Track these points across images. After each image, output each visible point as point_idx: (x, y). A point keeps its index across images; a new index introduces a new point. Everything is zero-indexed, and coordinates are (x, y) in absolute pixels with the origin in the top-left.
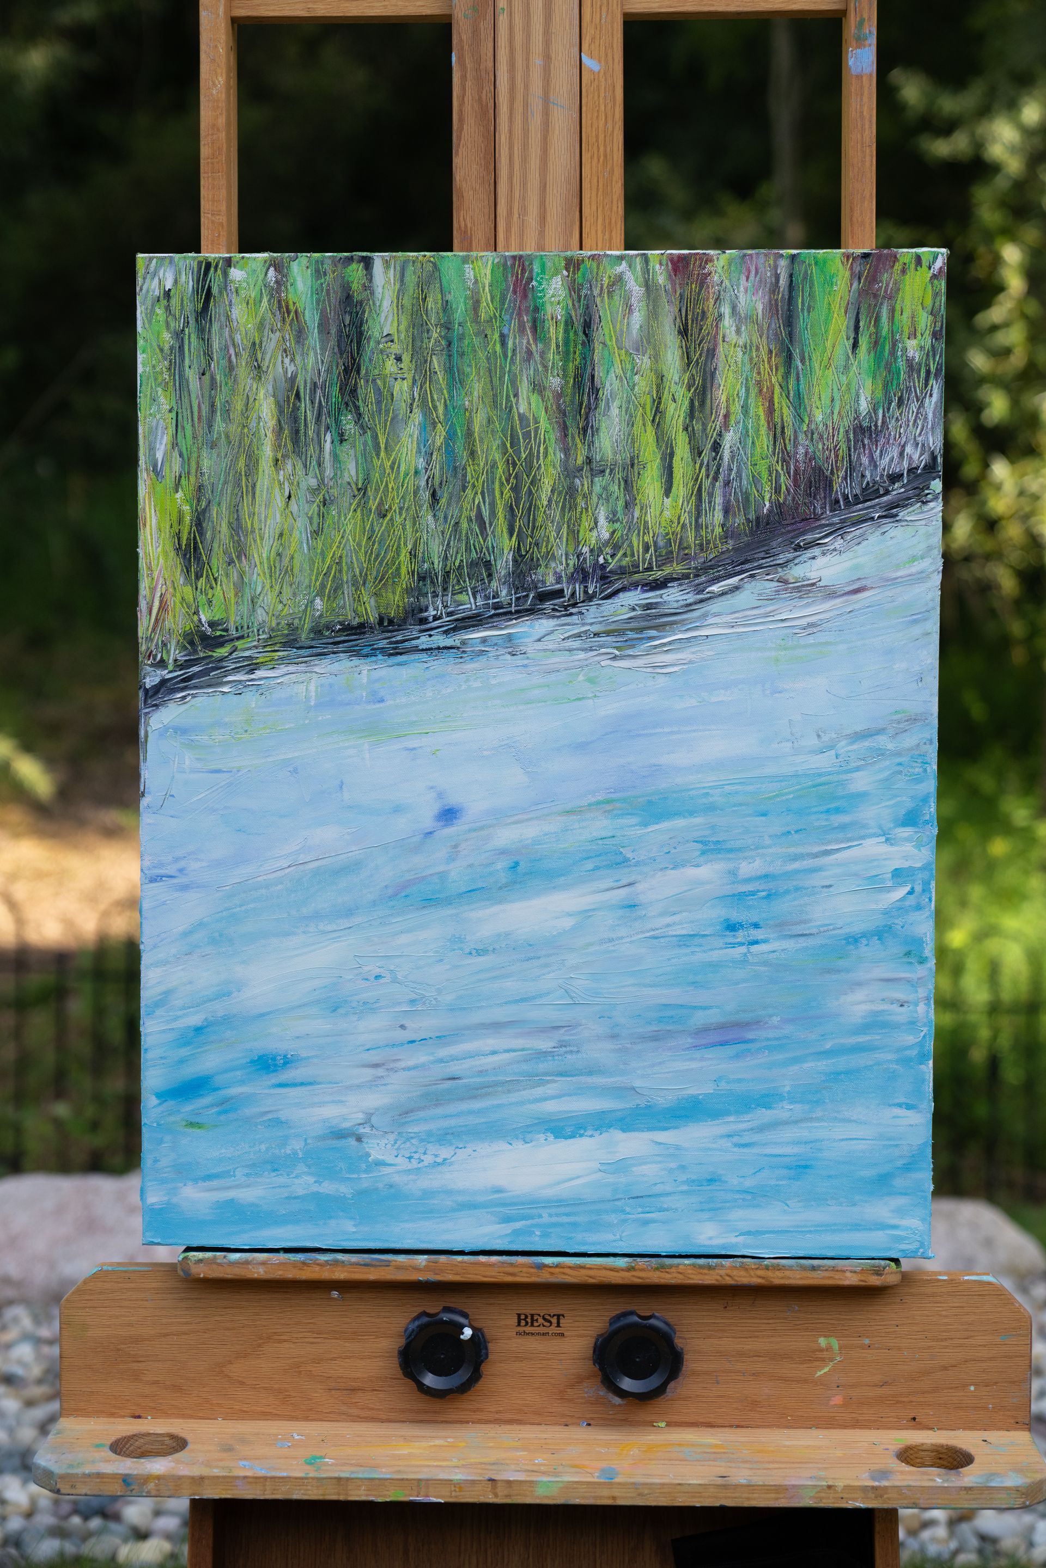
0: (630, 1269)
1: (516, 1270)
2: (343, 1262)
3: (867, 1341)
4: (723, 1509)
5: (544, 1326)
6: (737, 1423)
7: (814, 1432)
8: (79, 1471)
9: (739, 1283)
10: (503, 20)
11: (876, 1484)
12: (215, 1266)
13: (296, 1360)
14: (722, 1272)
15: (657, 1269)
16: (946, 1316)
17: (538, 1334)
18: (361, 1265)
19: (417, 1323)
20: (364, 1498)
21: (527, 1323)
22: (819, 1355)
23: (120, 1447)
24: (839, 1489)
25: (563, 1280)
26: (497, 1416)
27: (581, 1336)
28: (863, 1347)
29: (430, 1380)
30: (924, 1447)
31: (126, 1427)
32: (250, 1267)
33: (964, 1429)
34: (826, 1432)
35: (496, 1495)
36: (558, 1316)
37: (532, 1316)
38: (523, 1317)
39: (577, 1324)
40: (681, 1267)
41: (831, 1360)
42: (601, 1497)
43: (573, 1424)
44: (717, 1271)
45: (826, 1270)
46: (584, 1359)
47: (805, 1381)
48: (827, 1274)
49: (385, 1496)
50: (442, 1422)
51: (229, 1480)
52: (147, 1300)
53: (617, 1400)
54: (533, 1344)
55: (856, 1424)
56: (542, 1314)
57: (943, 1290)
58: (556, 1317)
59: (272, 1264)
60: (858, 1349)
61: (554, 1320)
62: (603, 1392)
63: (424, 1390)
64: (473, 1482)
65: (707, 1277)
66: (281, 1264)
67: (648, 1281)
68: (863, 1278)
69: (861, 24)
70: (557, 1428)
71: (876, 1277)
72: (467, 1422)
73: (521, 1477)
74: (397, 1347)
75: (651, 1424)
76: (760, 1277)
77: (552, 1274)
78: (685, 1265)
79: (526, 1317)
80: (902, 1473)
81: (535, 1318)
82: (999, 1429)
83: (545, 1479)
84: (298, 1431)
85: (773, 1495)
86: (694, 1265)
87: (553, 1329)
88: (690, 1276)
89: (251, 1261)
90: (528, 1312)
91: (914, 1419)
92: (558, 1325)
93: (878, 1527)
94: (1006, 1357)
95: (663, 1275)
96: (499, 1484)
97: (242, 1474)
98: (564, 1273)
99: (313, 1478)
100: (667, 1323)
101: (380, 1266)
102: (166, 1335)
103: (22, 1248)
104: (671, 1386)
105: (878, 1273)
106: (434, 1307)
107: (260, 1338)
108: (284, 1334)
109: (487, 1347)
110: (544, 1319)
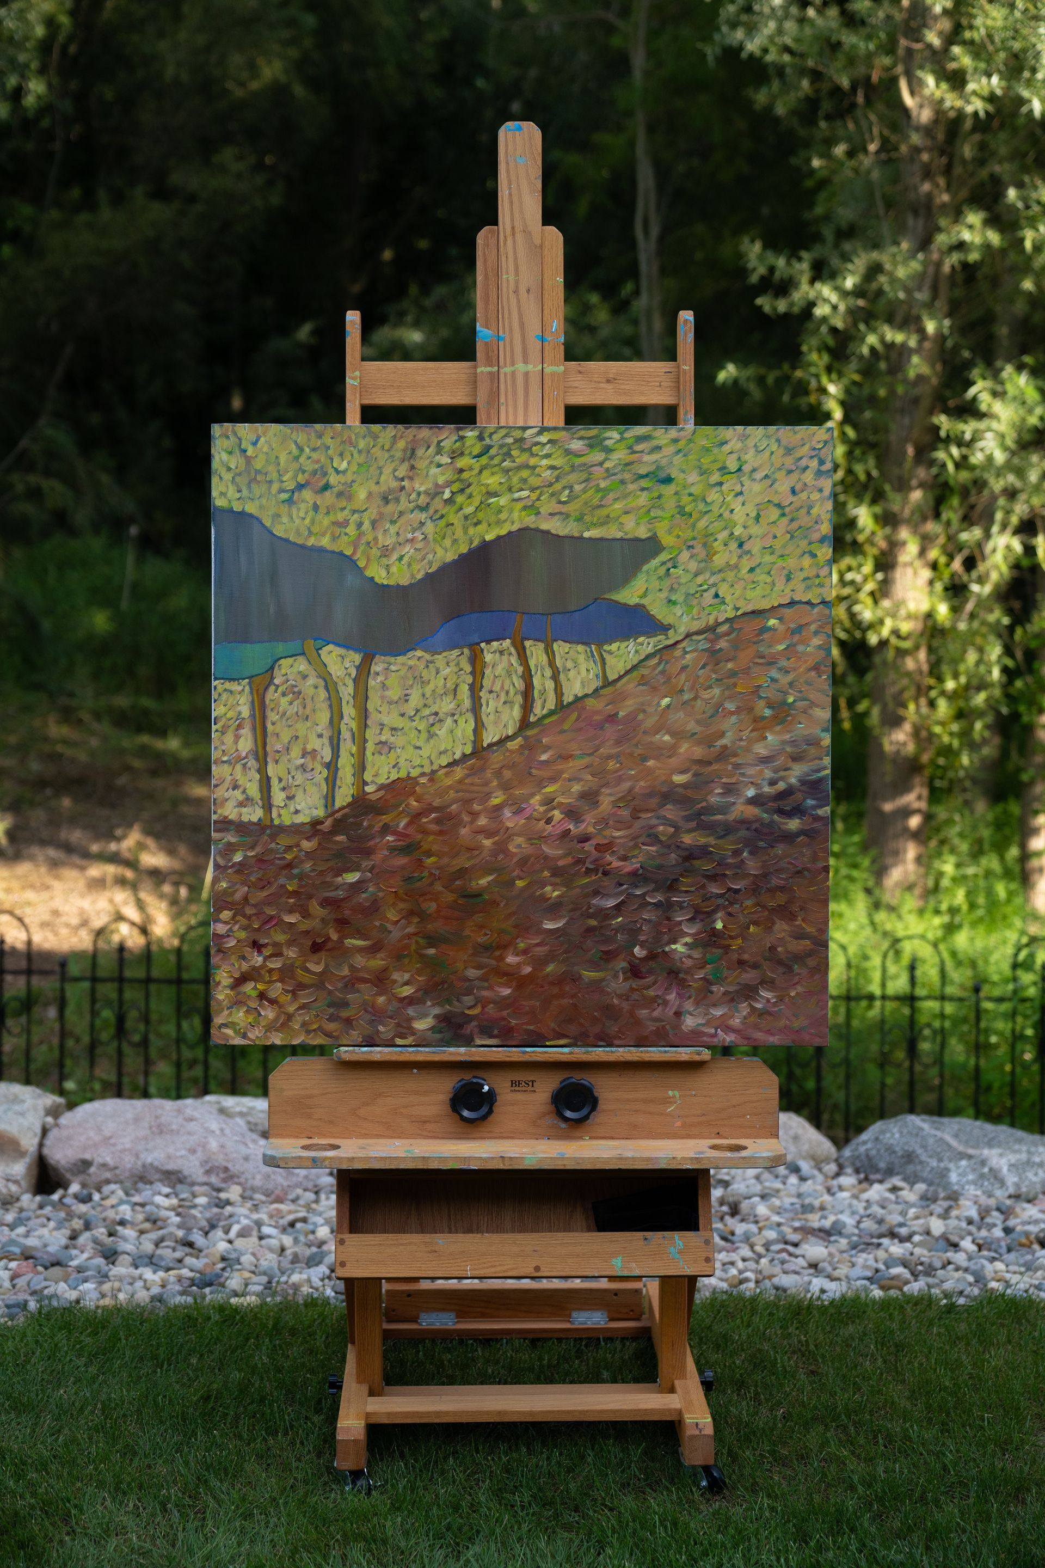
0: (570, 1053)
1: (512, 1055)
2: (422, 1051)
3: (694, 1093)
4: (620, 1170)
5: (525, 1086)
6: (626, 1137)
7: (665, 1140)
8: (290, 1156)
9: (628, 1060)
10: (503, 409)
11: (697, 1157)
12: (354, 1054)
13: (394, 1106)
14: (619, 1054)
15: (586, 1053)
16: (734, 1079)
17: (522, 1091)
18: (431, 1053)
19: (459, 1084)
20: (436, 1167)
21: (516, 1085)
22: (669, 1100)
24: (679, 1159)
25: (536, 1060)
26: (501, 1135)
27: (544, 1092)
28: (692, 1096)
29: (466, 1113)
30: (723, 1144)
31: (306, 1140)
32: (373, 1055)
33: (744, 1137)
34: (673, 1140)
35: (504, 1165)
36: (533, 1081)
37: (519, 1081)
38: (514, 1082)
39: (543, 1085)
40: (597, 1052)
41: (675, 1103)
42: (557, 1165)
43: (540, 1138)
44: (616, 1054)
45: (672, 1053)
46: (547, 1103)
47: (662, 1114)
48: (672, 1055)
49: (448, 1166)
50: (471, 1138)
51: (368, 1159)
52: (315, 1076)
53: (563, 1125)
54: (519, 1097)
55: (686, 1138)
56: (524, 1080)
57: (733, 1065)
58: (531, 1082)
59: (384, 1053)
60: (689, 1097)
61: (531, 1084)
62: (556, 1120)
63: (464, 1119)
64: (492, 1158)
65: (611, 1057)
66: (389, 1053)
67: (582, 1060)
68: (692, 1057)
69: (686, 414)
70: (534, 1140)
71: (698, 1056)
72: (485, 1138)
73: (517, 1155)
74: (449, 1097)
75: (581, 1138)
76: (638, 1057)
77: (530, 1056)
78: (600, 1051)
79: (516, 1082)
80: (712, 1155)
81: (521, 1082)
82: (763, 1138)
83: (530, 1157)
84: (398, 1142)
85: (645, 1163)
86: (604, 1051)
87: (530, 1088)
88: (602, 1057)
89: (373, 1052)
91: (719, 1133)
92: (533, 1086)
93: (700, 1192)
94: (765, 1100)
95: (588, 1056)
96: (507, 1159)
97: (374, 1156)
98: (537, 1056)
99: (410, 1159)
100: (590, 1083)
101: (441, 1053)
102: (325, 1094)
103: (114, 1145)
104: (592, 1116)
105: (699, 1054)
106: (467, 1076)
107: (375, 1095)
108: (387, 1092)
109: (496, 1097)
110: (525, 1083)
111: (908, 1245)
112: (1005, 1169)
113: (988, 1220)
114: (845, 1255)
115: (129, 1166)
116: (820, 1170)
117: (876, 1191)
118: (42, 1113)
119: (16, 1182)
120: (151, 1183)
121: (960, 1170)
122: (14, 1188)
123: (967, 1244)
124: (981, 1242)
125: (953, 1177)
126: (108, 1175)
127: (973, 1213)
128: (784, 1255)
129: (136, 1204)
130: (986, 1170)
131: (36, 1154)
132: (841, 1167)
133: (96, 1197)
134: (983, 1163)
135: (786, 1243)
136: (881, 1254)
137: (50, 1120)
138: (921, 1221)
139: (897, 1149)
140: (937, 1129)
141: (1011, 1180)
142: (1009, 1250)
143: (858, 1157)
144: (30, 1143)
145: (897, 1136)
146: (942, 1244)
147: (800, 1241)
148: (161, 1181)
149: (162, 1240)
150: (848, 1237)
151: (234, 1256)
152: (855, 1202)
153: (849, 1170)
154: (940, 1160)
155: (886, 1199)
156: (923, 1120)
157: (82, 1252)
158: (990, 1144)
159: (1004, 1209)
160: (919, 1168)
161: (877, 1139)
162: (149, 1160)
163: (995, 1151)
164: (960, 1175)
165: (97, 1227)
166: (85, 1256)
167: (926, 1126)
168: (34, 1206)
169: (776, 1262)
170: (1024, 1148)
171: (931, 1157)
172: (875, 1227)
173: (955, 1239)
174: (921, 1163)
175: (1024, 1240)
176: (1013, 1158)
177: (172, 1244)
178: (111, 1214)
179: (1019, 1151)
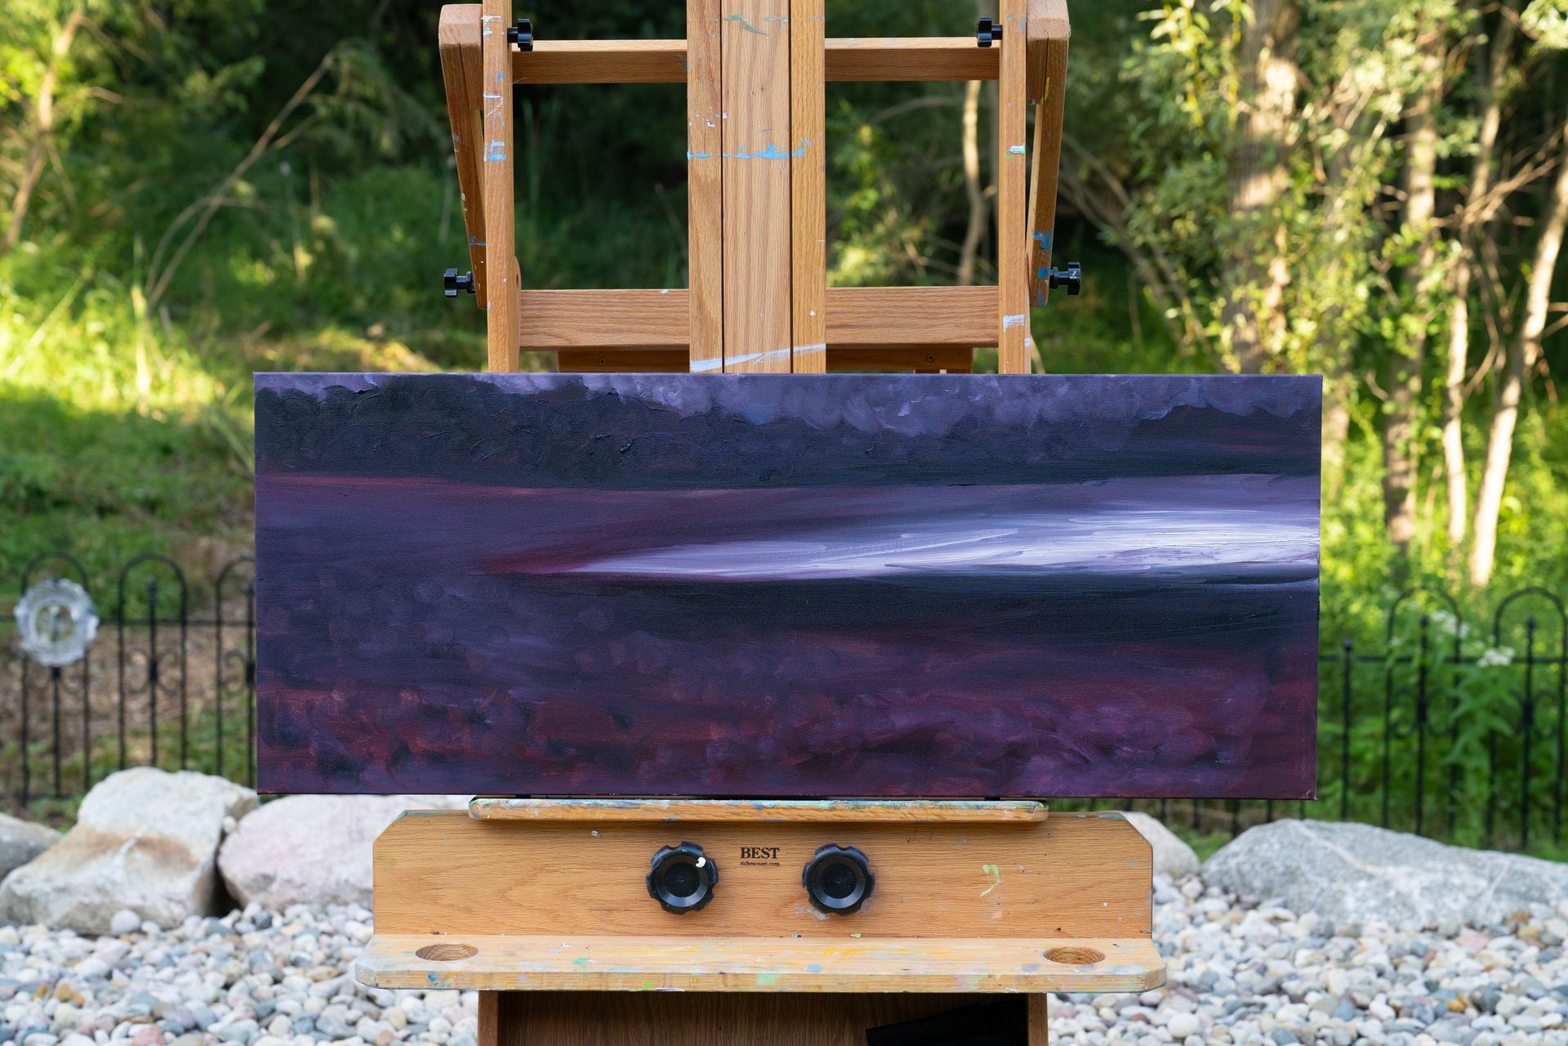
0: (832, 809)
1: (741, 811)
2: (602, 805)
3: (1021, 868)
4: (906, 995)
5: (763, 857)
6: (917, 934)
7: (979, 940)
8: (394, 969)
9: (919, 820)
11: (1027, 974)
12: (499, 810)
13: (564, 887)
14: (906, 811)
15: (853, 809)
16: (1085, 847)
17: (759, 864)
18: (616, 808)
19: (661, 854)
20: (620, 989)
21: (749, 855)
22: (983, 879)
23: (424, 953)
24: (998, 978)
25: (778, 819)
26: (726, 930)
27: (793, 865)
28: (1018, 872)
29: (671, 900)
30: (1066, 950)
31: (429, 940)
32: (527, 810)
33: (1099, 937)
34: (989, 940)
35: (726, 985)
36: (774, 849)
37: (753, 849)
38: (746, 850)
39: (790, 856)
40: (872, 808)
41: (993, 883)
42: (809, 986)
43: (786, 936)
44: (901, 811)
45: (988, 809)
46: (796, 884)
47: (972, 900)
48: (988, 812)
49: (638, 987)
50: (681, 935)
51: (516, 975)
52: (444, 840)
53: (822, 916)
54: (754, 872)
55: (1013, 934)
56: (761, 848)
57: (1081, 826)
58: (772, 851)
60: (1014, 874)
61: (771, 853)
62: (811, 910)
63: (667, 907)
64: (708, 975)
65: (893, 816)
66: (552, 808)
67: (846, 819)
68: (1018, 817)
70: (774, 939)
71: (1027, 814)
72: (702, 935)
73: (746, 971)
74: (646, 876)
75: (849, 935)
76: (935, 816)
77: (769, 813)
78: (875, 806)
79: (749, 850)
80: (1047, 966)
81: (756, 851)
82: (1128, 937)
83: (764, 972)
84: (567, 942)
85: (946, 983)
86: (883, 806)
87: (770, 860)
88: (879, 815)
89: (528, 806)
90: (750, 846)
91: (1059, 929)
92: (774, 857)
94: (1131, 879)
95: (858, 814)
96: (728, 976)
97: (524, 970)
98: (779, 813)
99: (580, 973)
100: (861, 853)
101: (632, 809)
102: (459, 867)
103: (302, 856)
104: (865, 903)
105: (1029, 811)
106: (675, 842)
107: (535, 869)
108: (553, 865)
109: (717, 874)
110: (763, 851)
111: (1301, 1007)
112: (1416, 894)
113: (1403, 970)
114: (1219, 1021)
115: (319, 883)
116: (1179, 888)
117: (1254, 922)
118: (221, 811)
119: (180, 902)
120: (346, 904)
121: (1359, 894)
122: (177, 910)
123: (1378, 1006)
124: (1398, 1003)
125: (1350, 903)
126: (293, 894)
127: (1383, 960)
128: (1141, 1024)
129: (323, 933)
130: (1392, 894)
131: (210, 865)
132: (1205, 885)
133: (277, 921)
134: (1387, 885)
135: (1142, 1004)
136: (1266, 1020)
137: (229, 822)
138: (1315, 969)
139: (1277, 864)
140: (1328, 839)
141: (1424, 907)
142: (1437, 1016)
143: (1227, 872)
144: (202, 854)
145: (1277, 847)
146: (1347, 1006)
147: (1162, 1000)
148: (358, 901)
149: (336, 993)
150: (1222, 995)
151: (421, 1019)
152: (1226, 938)
153: (1215, 890)
154: (1332, 880)
155: (1267, 936)
156: (1309, 827)
157: (232, 1009)
158: (1396, 859)
159: (1420, 952)
160: (1305, 888)
161: (1251, 851)
162: (344, 876)
163: (1404, 869)
164: (1358, 900)
165: (261, 971)
166: (231, 1016)
167: (1312, 834)
168: (200, 933)
169: (1129, 1034)
170: (1440, 866)
171: (1320, 875)
172: (1257, 978)
173: (1362, 999)
174: (1307, 882)
175: (1456, 1003)
176: (1426, 879)
177: (349, 998)
178: (284, 950)
179: (1433, 870)
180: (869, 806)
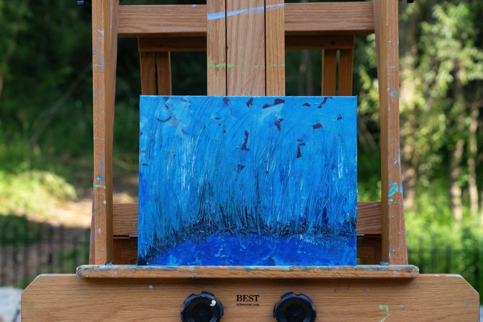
0: (291, 271)
1: (237, 272)
2: (154, 269)
3: (402, 307)
5: (249, 301)
9: (343, 277)
12: (93, 272)
13: (133, 318)
14: (335, 272)
15: (304, 270)
16: (439, 294)
17: (247, 305)
18: (163, 270)
19: (190, 299)
21: (241, 300)
22: (379, 313)
25: (259, 276)
27: (267, 306)
28: (400, 309)
32: (110, 272)
36: (256, 296)
38: (239, 297)
39: (265, 300)
40: (315, 269)
41: (385, 316)
44: (332, 271)
45: (384, 270)
46: (269, 316)
48: (385, 272)
52: (62, 291)
54: (244, 310)
56: (248, 295)
57: (437, 281)
58: (255, 297)
59: (121, 270)
60: (398, 310)
61: (254, 298)
65: (327, 274)
66: (125, 270)
67: (299, 276)
68: (402, 274)
71: (408, 273)
74: (180, 312)
76: (353, 274)
77: (254, 273)
78: (317, 268)
79: (241, 296)
81: (245, 297)
86: (321, 269)
87: (254, 302)
88: (319, 274)
89: (110, 269)
90: (242, 294)
92: (256, 300)
94: (468, 313)
95: (306, 273)
98: (259, 273)
100: (308, 298)
101: (172, 270)
102: (71, 307)
105: (409, 271)
106: (198, 292)
107: (116, 308)
108: (126, 306)
109: (223, 311)
110: (250, 297)
180: (313, 269)
